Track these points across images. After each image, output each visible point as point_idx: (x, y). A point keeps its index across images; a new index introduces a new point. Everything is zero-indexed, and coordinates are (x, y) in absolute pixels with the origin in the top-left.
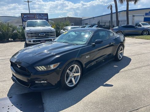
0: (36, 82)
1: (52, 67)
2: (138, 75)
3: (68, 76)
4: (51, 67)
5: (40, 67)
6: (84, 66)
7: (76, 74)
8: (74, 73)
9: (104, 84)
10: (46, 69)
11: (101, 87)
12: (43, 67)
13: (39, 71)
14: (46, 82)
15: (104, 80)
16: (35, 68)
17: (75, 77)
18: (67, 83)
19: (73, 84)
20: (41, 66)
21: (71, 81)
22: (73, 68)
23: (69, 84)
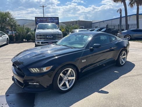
0: (29, 83)
1: (45, 69)
2: (138, 83)
3: (61, 79)
4: (44, 70)
5: (34, 69)
6: (80, 71)
7: (70, 78)
8: (69, 76)
9: (100, 90)
10: (38, 71)
11: (96, 93)
12: (37, 69)
13: (32, 73)
14: (38, 84)
15: (101, 86)
16: (29, 69)
17: (69, 81)
18: (60, 86)
19: (67, 87)
20: (35, 68)
21: (64, 85)
22: (67, 71)
23: (63, 87)
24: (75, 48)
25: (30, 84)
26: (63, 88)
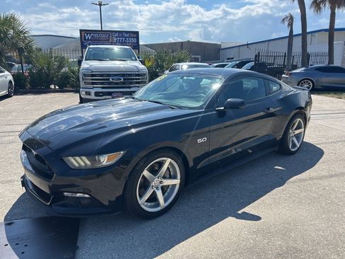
0: (65, 194)
1: (105, 160)
2: (333, 196)
3: (146, 185)
4: (102, 160)
5: (78, 158)
6: (191, 164)
7: (167, 182)
8: (164, 177)
9: (240, 212)
10: (88, 163)
11: (230, 221)
12: (84, 158)
13: (73, 167)
14: (87, 196)
15: (241, 201)
16: (65, 159)
17: (164, 189)
18: (142, 201)
19: (158, 205)
20: (80, 155)
21: (153, 198)
22: (161, 164)
23: (149, 204)
24: (180, 108)
25: (68, 197)
26: (151, 207)
